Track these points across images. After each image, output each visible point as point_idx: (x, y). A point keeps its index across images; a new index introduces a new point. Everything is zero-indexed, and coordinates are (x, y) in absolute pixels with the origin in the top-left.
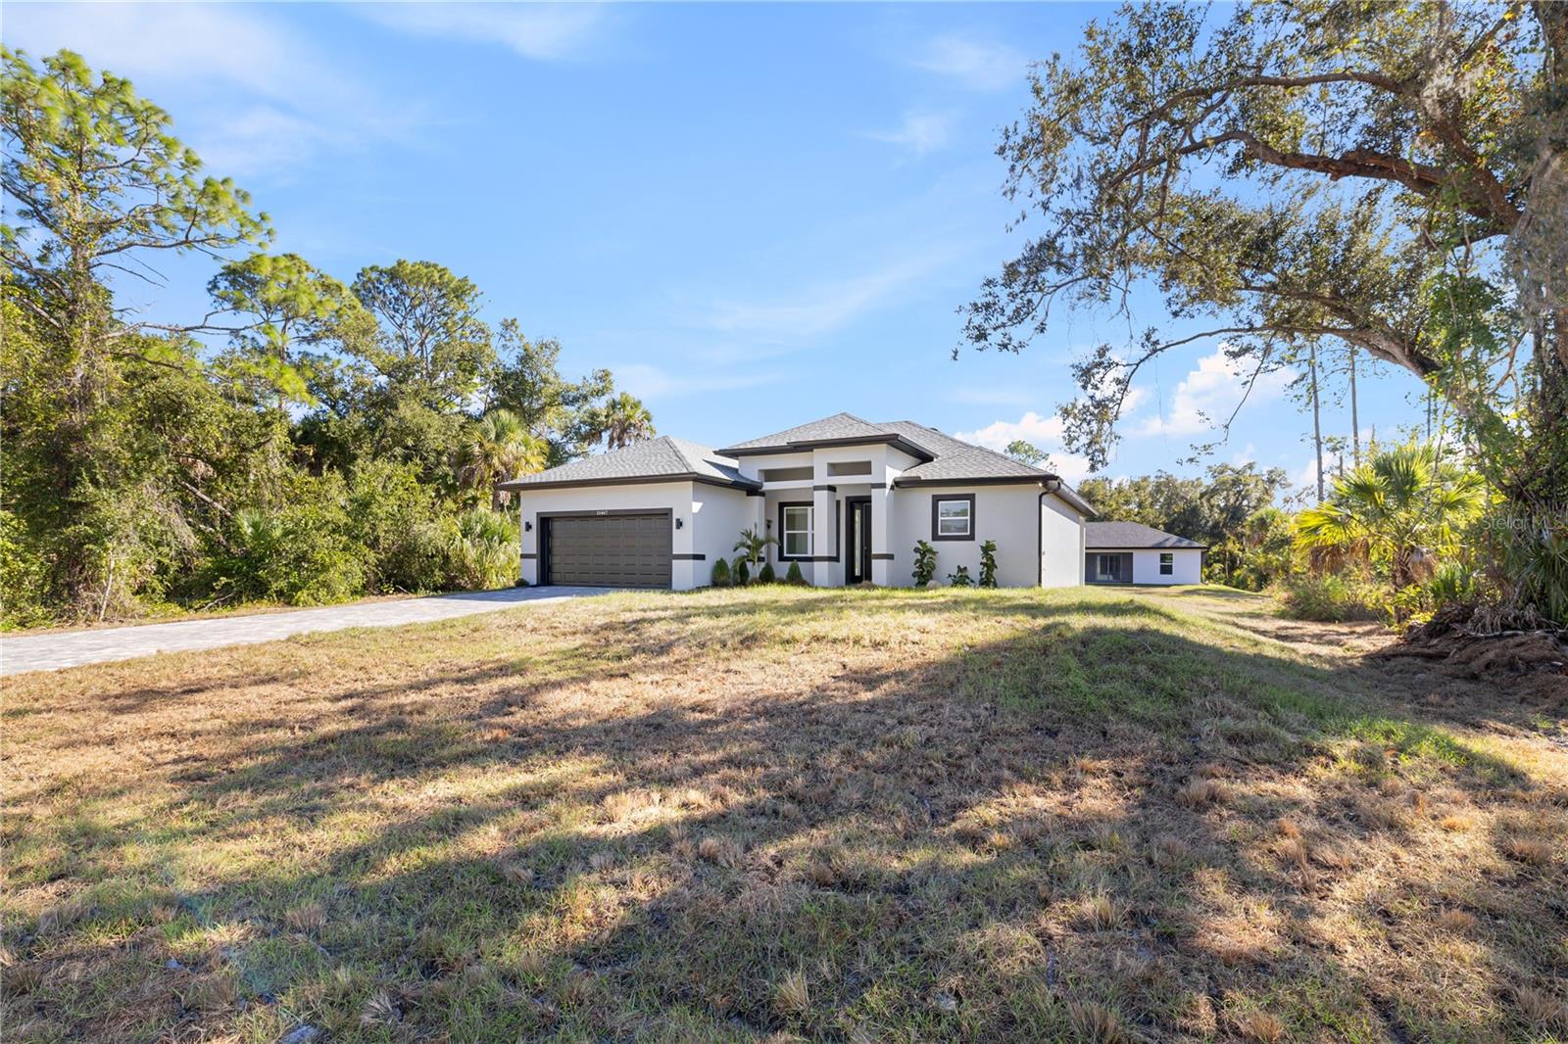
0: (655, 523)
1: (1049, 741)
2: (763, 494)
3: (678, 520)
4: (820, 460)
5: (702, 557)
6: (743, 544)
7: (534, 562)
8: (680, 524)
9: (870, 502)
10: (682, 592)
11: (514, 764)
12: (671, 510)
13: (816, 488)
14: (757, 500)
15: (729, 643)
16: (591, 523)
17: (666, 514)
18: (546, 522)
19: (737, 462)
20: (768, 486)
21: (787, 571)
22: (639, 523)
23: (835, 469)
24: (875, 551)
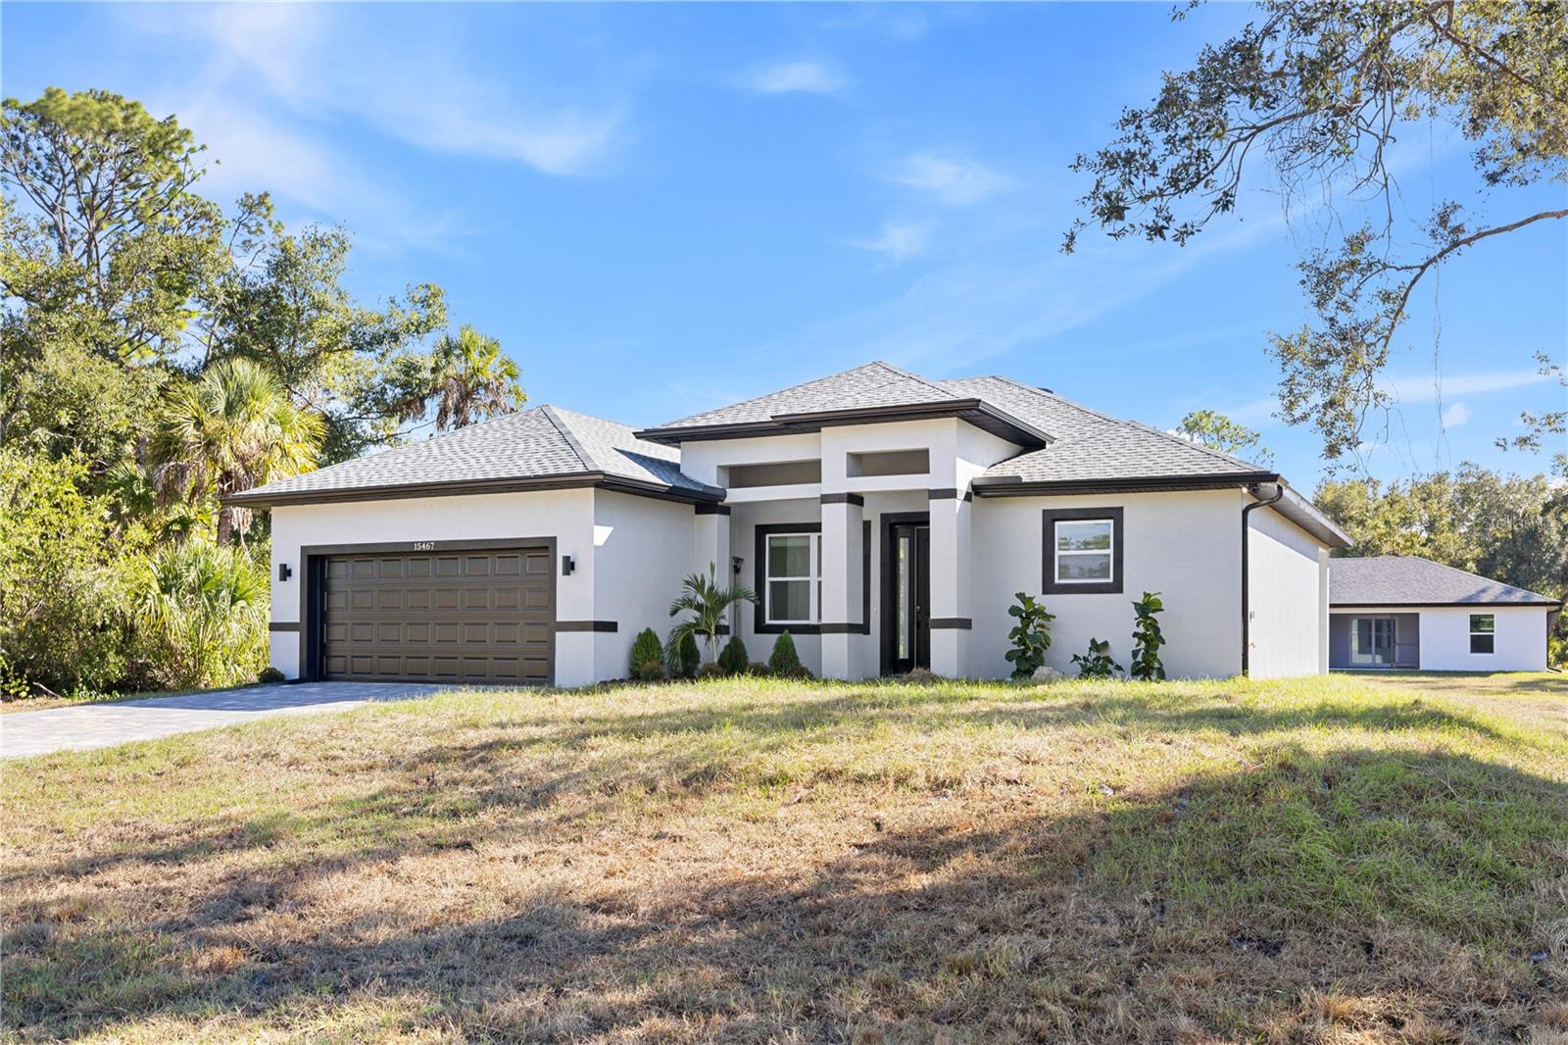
0: (525, 564)
1: (1264, 961)
2: (726, 510)
3: (567, 559)
4: (833, 448)
5: (611, 627)
6: (688, 603)
7: (294, 638)
8: (570, 566)
9: (927, 523)
10: (574, 691)
11: (254, 1012)
12: (554, 539)
13: (826, 499)
14: (715, 522)
15: (662, 784)
16: (404, 566)
17: (545, 547)
18: (318, 564)
19: (677, 452)
20: (736, 496)
21: (771, 652)
22: (493, 564)
23: (861, 464)
24: (935, 614)
